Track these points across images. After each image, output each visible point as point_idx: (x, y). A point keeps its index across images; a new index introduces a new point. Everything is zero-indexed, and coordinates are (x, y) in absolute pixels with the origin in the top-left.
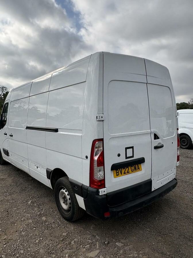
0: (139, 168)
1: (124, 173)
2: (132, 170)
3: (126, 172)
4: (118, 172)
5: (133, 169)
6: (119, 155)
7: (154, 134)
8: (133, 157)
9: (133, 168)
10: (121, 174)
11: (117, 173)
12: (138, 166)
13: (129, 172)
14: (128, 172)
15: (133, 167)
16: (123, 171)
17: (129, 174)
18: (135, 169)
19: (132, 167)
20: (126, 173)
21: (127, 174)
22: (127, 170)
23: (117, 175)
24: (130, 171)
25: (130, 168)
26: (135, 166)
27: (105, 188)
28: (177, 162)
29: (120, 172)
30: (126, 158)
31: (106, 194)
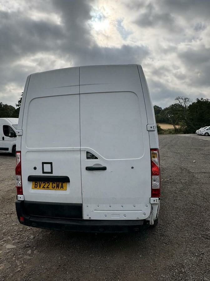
0: (62, 187)
1: (43, 187)
2: (53, 187)
3: (46, 186)
4: (37, 185)
6: (35, 168)
7: (87, 152)
8: (51, 173)
10: (40, 187)
11: (35, 185)
12: (62, 185)
13: (49, 188)
14: (47, 187)
15: (56, 184)
16: (42, 185)
17: (48, 189)
18: (58, 186)
19: (53, 184)
20: (45, 188)
23: (35, 187)
24: (50, 186)
25: (51, 184)
26: (58, 183)
27: (22, 194)
28: (152, 197)
29: (38, 185)
30: (44, 173)
31: (24, 201)
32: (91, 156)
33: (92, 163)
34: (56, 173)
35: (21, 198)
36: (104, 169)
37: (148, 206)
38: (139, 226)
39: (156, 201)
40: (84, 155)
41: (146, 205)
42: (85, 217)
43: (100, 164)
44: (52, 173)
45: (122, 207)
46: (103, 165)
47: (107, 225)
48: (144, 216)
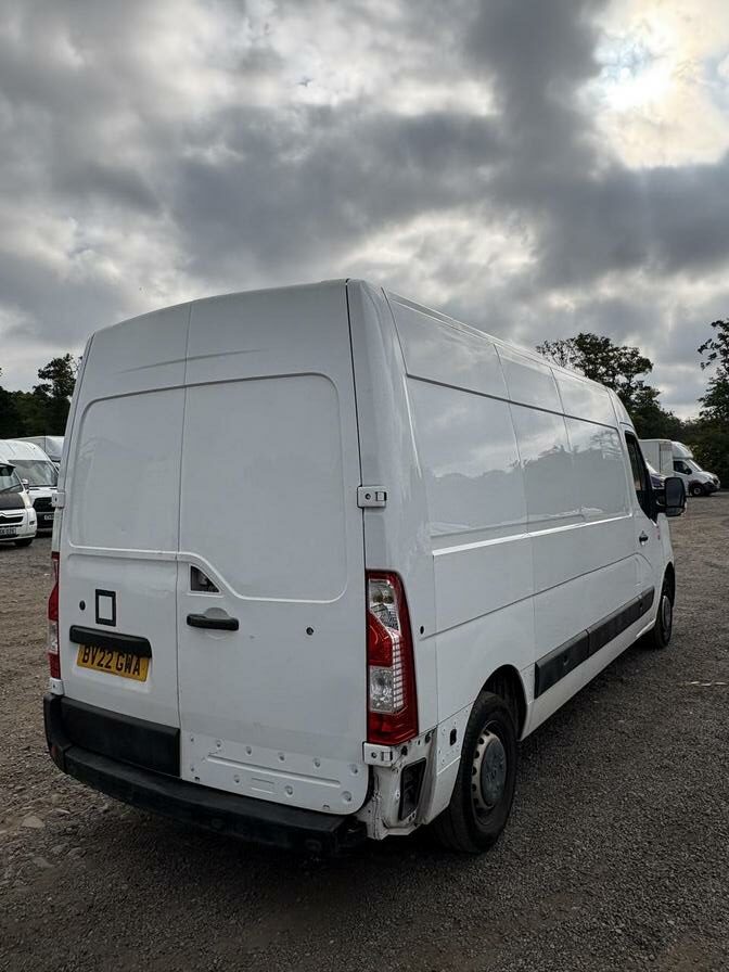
0: (137, 670)
1: (99, 664)
2: (120, 666)
3: (104, 663)
4: (88, 654)
5: (122, 665)
6: (82, 606)
7: (192, 567)
8: (112, 623)
9: (123, 660)
10: (93, 664)
11: (85, 654)
12: (138, 663)
13: (110, 667)
14: (107, 666)
15: (125, 658)
16: (99, 656)
17: (107, 671)
18: (128, 666)
19: (121, 658)
20: (102, 665)
21: (102, 670)
22: (108, 657)
23: (84, 661)
24: (113, 663)
25: (115, 654)
26: (129, 656)
27: (59, 678)
28: (368, 742)
29: (91, 655)
30: (99, 621)
31: (62, 696)
32: (201, 582)
33: (202, 603)
34: (122, 628)
35: (54, 686)
36: (232, 626)
37: (359, 770)
38: (321, 835)
39: (379, 755)
40: (185, 578)
41: (354, 765)
42: (186, 775)
43: (221, 610)
44: (114, 625)
45: (282, 758)
46: (231, 614)
47: (233, 810)
48: (346, 802)
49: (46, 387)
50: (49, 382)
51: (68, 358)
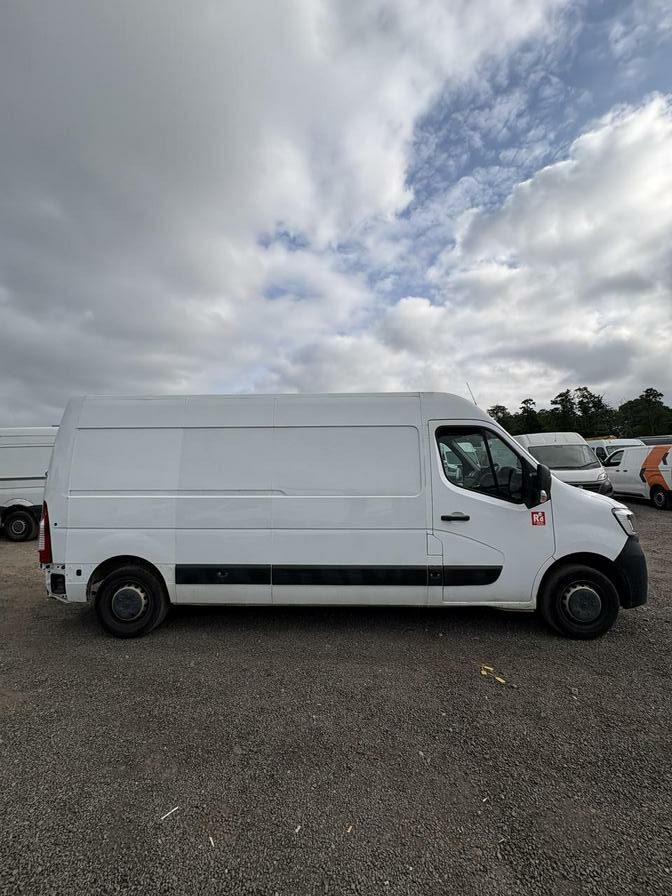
49: (557, 409)
50: (559, 406)
51: (568, 391)
